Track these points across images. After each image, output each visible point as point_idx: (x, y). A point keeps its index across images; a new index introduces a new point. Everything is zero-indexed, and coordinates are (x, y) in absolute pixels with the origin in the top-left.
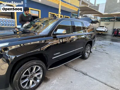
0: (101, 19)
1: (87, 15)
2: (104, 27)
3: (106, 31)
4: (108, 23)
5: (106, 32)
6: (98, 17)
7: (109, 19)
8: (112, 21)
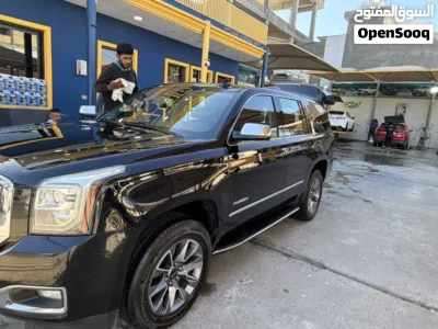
0: (334, 86)
1: (289, 72)
2: (344, 115)
3: (350, 127)
4: (356, 100)
5: (351, 130)
6: (322, 79)
7: (357, 87)
8: (368, 94)
